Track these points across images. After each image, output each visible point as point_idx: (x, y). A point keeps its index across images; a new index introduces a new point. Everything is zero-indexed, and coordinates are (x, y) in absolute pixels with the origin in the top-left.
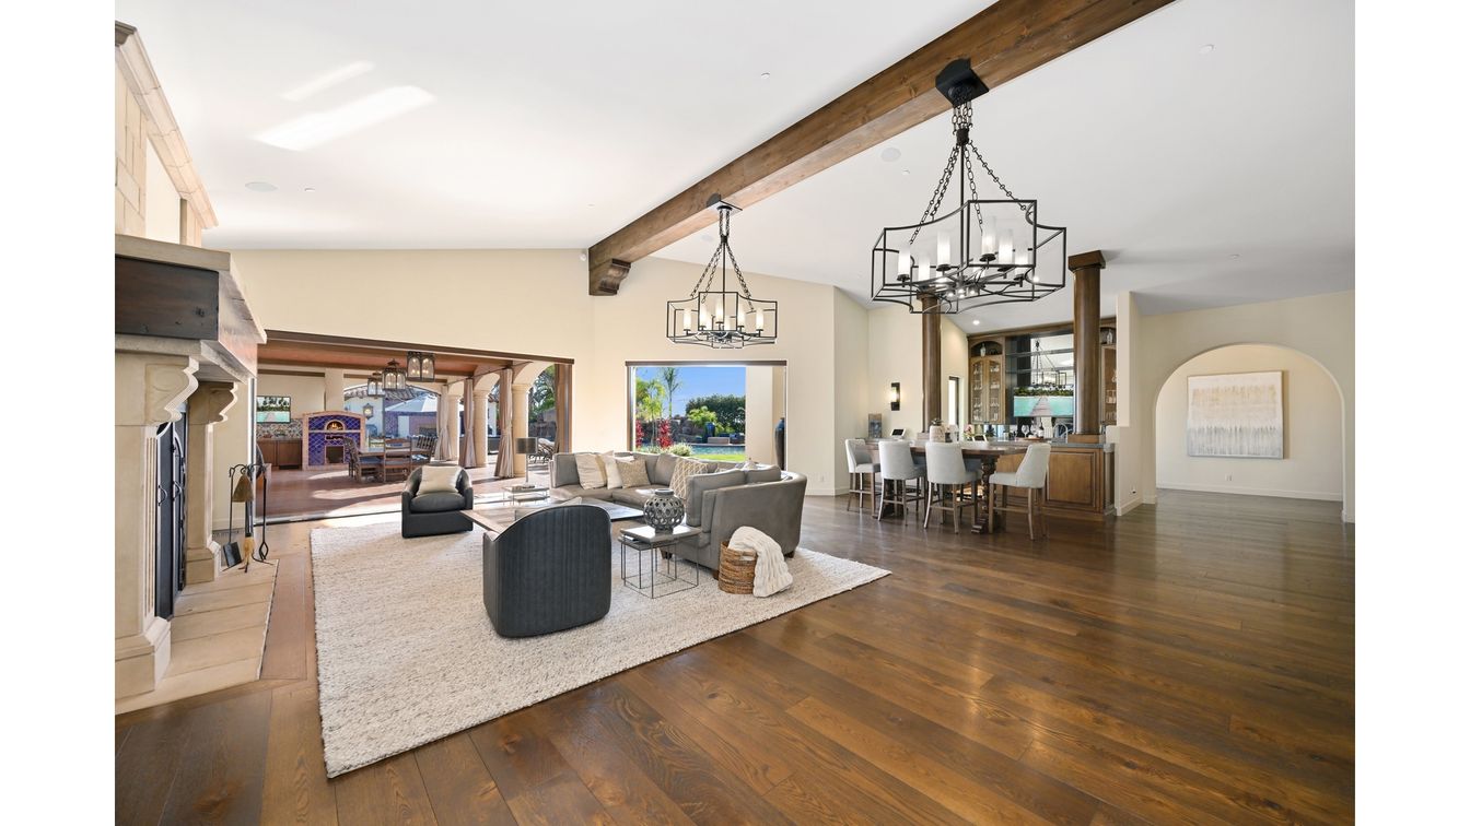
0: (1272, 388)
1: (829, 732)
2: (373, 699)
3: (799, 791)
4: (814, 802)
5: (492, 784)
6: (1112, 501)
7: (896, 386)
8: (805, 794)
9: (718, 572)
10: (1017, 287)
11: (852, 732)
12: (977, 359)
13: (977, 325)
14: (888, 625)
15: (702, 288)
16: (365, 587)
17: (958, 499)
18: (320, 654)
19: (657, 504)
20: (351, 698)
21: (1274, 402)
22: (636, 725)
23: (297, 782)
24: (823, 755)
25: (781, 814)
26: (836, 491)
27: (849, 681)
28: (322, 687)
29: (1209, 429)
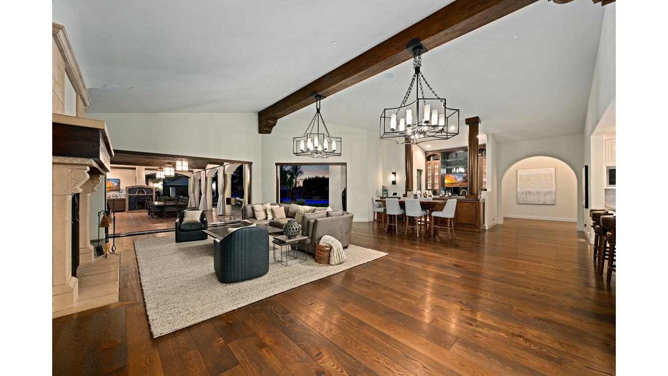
0: (551, 174)
1: (356, 315)
2: (169, 308)
3: (344, 337)
4: (349, 341)
5: (221, 339)
6: (484, 223)
7: (394, 173)
8: (346, 338)
9: (315, 255)
10: (440, 134)
11: (366, 316)
12: (429, 162)
13: (429, 147)
14: (384, 275)
15: (309, 132)
16: (161, 264)
17: (419, 223)
18: (144, 291)
19: (289, 226)
20: (160, 308)
21: (552, 180)
22: (280, 316)
23: (141, 340)
24: (354, 324)
25: (336, 345)
26: (368, 220)
27: (368, 297)
28: (147, 304)
29: (526, 192)
